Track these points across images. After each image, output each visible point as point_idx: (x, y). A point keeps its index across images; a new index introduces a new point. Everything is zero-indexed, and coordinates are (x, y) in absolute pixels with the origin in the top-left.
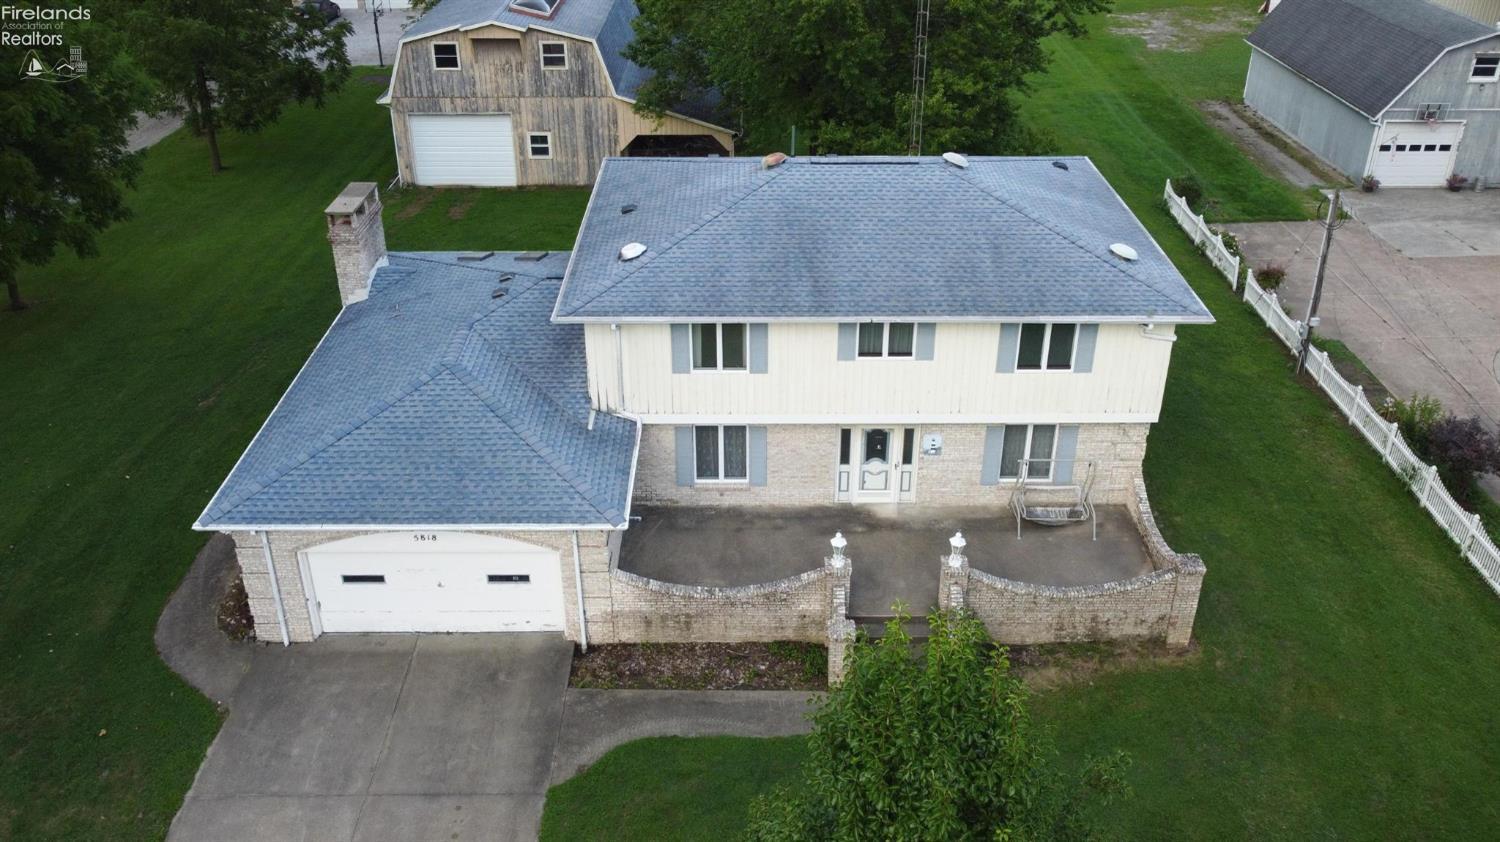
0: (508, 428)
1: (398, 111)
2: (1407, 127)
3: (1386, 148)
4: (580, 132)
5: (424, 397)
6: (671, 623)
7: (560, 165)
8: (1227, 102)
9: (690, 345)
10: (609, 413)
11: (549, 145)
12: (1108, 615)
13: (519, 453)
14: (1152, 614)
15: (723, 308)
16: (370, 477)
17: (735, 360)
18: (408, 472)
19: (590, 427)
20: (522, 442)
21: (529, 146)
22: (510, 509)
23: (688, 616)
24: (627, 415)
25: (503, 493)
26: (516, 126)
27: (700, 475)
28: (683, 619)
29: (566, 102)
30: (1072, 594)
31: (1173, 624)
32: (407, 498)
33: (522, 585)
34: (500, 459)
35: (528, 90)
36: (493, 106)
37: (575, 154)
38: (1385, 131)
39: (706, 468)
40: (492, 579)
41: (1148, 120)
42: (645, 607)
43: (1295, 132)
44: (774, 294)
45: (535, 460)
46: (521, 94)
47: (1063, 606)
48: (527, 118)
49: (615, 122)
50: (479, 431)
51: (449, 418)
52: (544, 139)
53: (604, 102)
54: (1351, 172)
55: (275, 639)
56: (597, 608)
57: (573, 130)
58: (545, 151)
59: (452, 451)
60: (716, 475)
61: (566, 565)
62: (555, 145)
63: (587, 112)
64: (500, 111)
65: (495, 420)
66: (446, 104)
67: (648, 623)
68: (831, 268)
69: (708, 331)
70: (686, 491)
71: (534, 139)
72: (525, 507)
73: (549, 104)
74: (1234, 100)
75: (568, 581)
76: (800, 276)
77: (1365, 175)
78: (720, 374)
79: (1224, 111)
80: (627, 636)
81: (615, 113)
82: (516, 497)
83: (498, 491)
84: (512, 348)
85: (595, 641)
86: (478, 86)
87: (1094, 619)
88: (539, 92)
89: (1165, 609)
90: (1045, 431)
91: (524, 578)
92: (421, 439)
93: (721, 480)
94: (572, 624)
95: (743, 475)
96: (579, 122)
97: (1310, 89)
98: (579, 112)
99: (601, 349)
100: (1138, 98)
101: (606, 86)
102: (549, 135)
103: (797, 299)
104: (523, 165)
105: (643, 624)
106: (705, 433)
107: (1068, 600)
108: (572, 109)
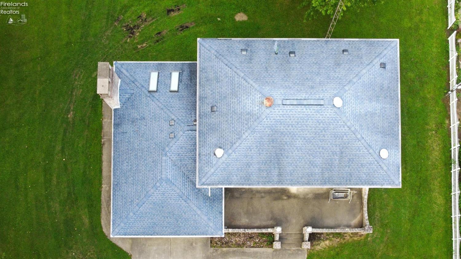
0: (187, 204)
5: (160, 192)
13: (192, 213)
15: (250, 182)
16: (152, 221)
18: (162, 219)
19: (210, 196)
20: (192, 209)
22: (193, 231)
25: (190, 226)
32: (164, 228)
34: (186, 215)
44: (266, 176)
45: (197, 215)
50: (179, 205)
51: (169, 200)
59: (173, 212)
65: (182, 201)
68: (285, 164)
72: (196, 231)
76: (275, 167)
82: (194, 227)
83: (188, 225)
84: (181, 164)
92: (163, 207)
103: (273, 178)
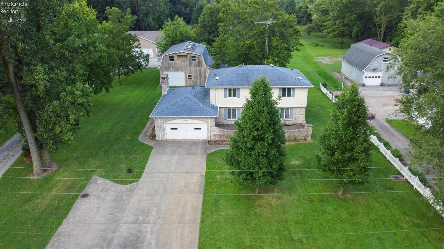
0: (198, 105)
1: (161, 70)
2: (371, 73)
3: (366, 77)
4: (198, 75)
5: (183, 101)
6: (224, 137)
7: (194, 81)
8: (338, 72)
9: (227, 92)
10: (213, 105)
11: (192, 77)
12: (297, 135)
14: (304, 135)
15: (233, 85)
16: (176, 111)
17: (234, 95)
18: (182, 110)
19: (210, 107)
21: (188, 77)
23: (227, 135)
24: (217, 105)
25: (198, 113)
26: (185, 73)
27: (228, 118)
29: (196, 68)
30: (291, 131)
31: (308, 136)
32: (183, 113)
33: (200, 130)
34: (197, 109)
35: (188, 66)
36: (181, 69)
37: (197, 79)
38: (366, 74)
39: (229, 117)
40: (195, 129)
41: (319, 75)
42: (220, 133)
43: (351, 77)
44: (241, 84)
45: (203, 109)
46: (187, 67)
47: (289, 133)
48: (187, 72)
49: (206, 72)
50: (193, 105)
51: (188, 104)
52: (191, 76)
53: (203, 68)
54: (360, 83)
55: (159, 139)
56: (213, 133)
57: (197, 74)
58: (191, 79)
60: (231, 118)
61: (208, 125)
62: (193, 77)
63: (200, 70)
64: (182, 70)
66: (171, 69)
67: (221, 136)
69: (230, 90)
70: (226, 121)
71: (189, 76)
73: (192, 69)
74: (339, 72)
75: (208, 128)
77: (363, 83)
78: (232, 97)
79: (337, 74)
80: (217, 139)
81: (206, 70)
85: (212, 140)
86: (178, 65)
87: (295, 136)
88: (190, 66)
89: (306, 134)
90: (288, 109)
91: (200, 129)
92: (184, 106)
93: (232, 119)
94: (208, 137)
95: (235, 118)
96: (198, 72)
97: (353, 67)
98: (198, 70)
99: (212, 93)
100: (318, 72)
101: (204, 65)
102: (192, 75)
104: (186, 82)
106: (229, 110)
107: (290, 132)
108: (197, 70)
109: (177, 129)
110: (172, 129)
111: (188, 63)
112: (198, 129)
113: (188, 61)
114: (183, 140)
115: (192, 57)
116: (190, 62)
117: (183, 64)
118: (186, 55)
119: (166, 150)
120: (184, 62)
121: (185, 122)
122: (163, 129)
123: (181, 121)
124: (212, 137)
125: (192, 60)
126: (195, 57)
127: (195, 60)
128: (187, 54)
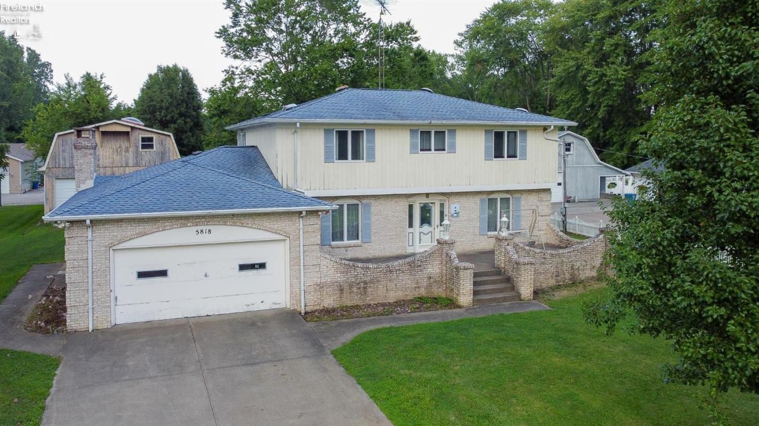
1: (48, 176)
6: (355, 289)
9: (334, 142)
12: (578, 264)
13: (255, 187)
14: (597, 262)
16: (163, 197)
17: (357, 153)
20: (254, 183)
23: (365, 283)
25: (255, 199)
27: (333, 241)
28: (362, 285)
30: (560, 252)
33: (261, 271)
34: (244, 189)
35: (131, 163)
39: (337, 234)
40: (243, 267)
42: (340, 278)
47: (558, 259)
55: (82, 327)
56: (314, 278)
59: (212, 187)
65: (232, 178)
67: (341, 290)
69: (344, 135)
70: (327, 249)
75: (295, 262)
78: (349, 164)
80: (328, 302)
83: (251, 198)
85: (309, 309)
87: (572, 267)
88: (137, 164)
90: (505, 200)
91: (262, 266)
92: (189, 184)
93: (345, 241)
94: (295, 296)
103: (389, 116)
105: (339, 292)
109: (163, 273)
110: (142, 275)
111: (131, 155)
112: (252, 267)
113: (131, 149)
114: (191, 321)
115: (144, 139)
116: (137, 152)
117: (117, 158)
118: (127, 133)
119: (130, 363)
120: (118, 151)
121: (205, 238)
122: (104, 276)
123: (187, 234)
124: (308, 297)
125: (144, 147)
126: (151, 139)
127: (151, 146)
128: (129, 130)
